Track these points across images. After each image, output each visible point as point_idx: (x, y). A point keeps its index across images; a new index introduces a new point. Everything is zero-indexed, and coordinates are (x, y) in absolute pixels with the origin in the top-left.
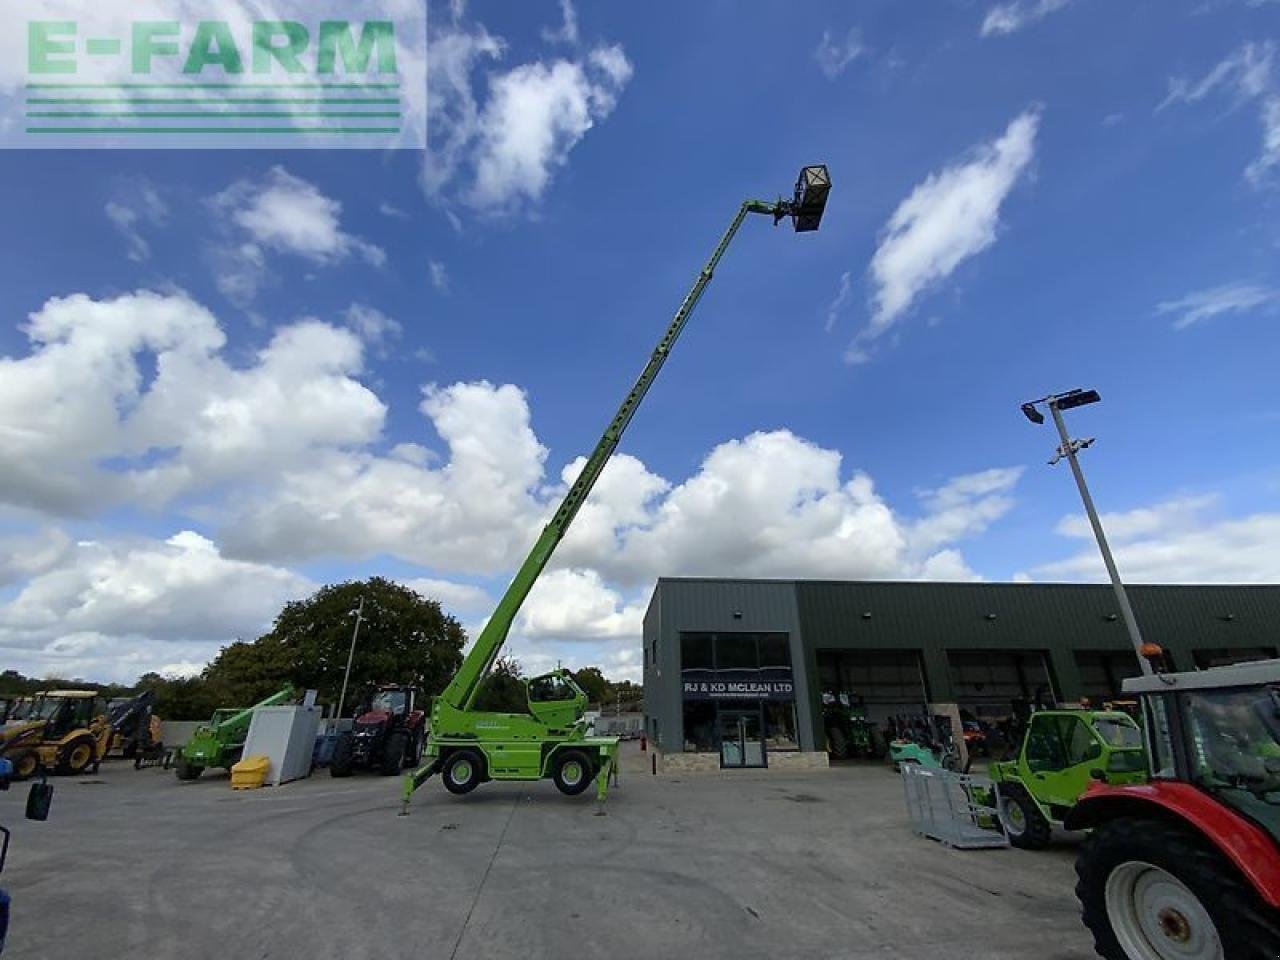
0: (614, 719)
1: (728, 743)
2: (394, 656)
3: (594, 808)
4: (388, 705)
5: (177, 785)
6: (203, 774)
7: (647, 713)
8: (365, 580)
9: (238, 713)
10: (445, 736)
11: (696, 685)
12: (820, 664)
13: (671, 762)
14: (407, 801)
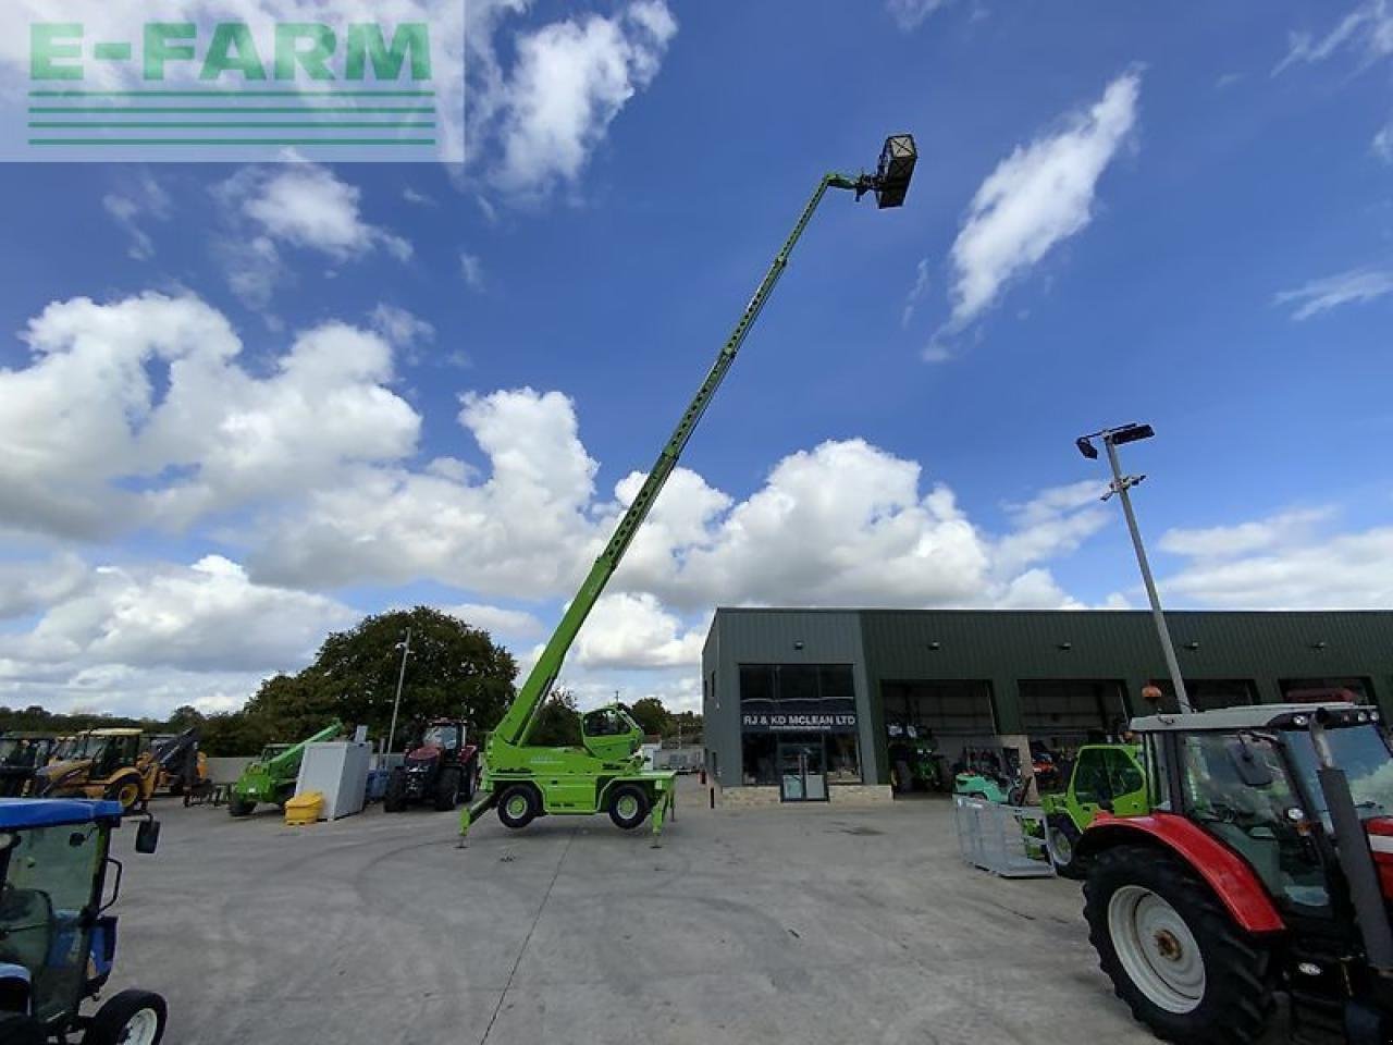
0: (674, 752)
1: (790, 777)
2: (443, 689)
3: (650, 842)
4: (439, 740)
5: (231, 821)
6: (255, 810)
7: (707, 746)
8: (410, 610)
9: (287, 749)
10: (499, 771)
11: (756, 718)
12: (885, 694)
13: (731, 796)
14: (463, 835)
